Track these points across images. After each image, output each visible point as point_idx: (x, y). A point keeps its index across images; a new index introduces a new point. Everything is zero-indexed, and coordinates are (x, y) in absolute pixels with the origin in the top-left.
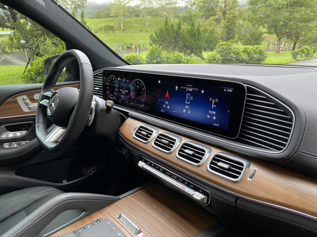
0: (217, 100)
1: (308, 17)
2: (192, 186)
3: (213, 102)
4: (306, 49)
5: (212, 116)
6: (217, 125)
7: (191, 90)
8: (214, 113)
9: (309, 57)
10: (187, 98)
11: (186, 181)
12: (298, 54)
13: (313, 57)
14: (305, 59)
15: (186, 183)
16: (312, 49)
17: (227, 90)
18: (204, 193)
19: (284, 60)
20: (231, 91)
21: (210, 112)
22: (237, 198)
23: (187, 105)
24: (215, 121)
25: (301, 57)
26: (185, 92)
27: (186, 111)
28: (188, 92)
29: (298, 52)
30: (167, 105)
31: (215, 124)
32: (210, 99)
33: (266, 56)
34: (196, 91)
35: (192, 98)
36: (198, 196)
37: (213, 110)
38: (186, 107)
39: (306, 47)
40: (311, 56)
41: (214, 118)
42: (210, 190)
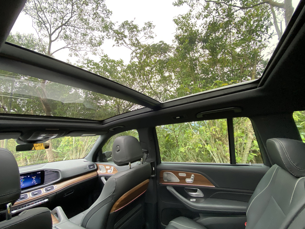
0: (35, 177)
2: (43, 200)
7: (23, 178)
10: (21, 181)
11: (40, 200)
17: (38, 173)
18: (47, 198)
20: (40, 173)
21: (33, 181)
22: (56, 192)
23: (22, 183)
28: (21, 179)
31: (36, 184)
32: (32, 177)
34: (26, 177)
35: (24, 180)
36: (46, 200)
41: (35, 182)
42: (49, 196)
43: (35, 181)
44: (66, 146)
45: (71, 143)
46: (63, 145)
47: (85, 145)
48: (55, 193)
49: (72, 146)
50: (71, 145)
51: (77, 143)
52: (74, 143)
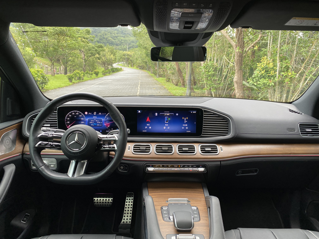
0: (187, 118)
1: (73, 46)
2: (195, 166)
3: (185, 119)
4: (77, 73)
5: (185, 127)
6: (189, 131)
7: (169, 114)
8: (187, 125)
9: (81, 80)
10: (166, 119)
11: (190, 165)
12: (73, 78)
13: (84, 80)
14: (79, 82)
15: (190, 166)
16: (82, 73)
17: (192, 112)
18: (203, 167)
19: (63, 83)
20: (195, 112)
21: (183, 125)
22: (220, 161)
23: (167, 124)
24: (188, 130)
25: (75, 80)
26: (163, 117)
27: (166, 128)
28: (166, 116)
29: (72, 75)
30: (148, 127)
31: (188, 131)
32: (183, 118)
33: (48, 80)
34: (173, 115)
35: (170, 119)
36: (201, 169)
37: (186, 124)
38: (166, 125)
39: (77, 71)
40: (82, 80)
41: (187, 128)
42: (207, 163)
43: (186, 126)
44: (264, 77)
45: (272, 73)
46: (259, 76)
47: (299, 81)
48: (219, 163)
49: (274, 78)
50: (272, 76)
51: (283, 73)
52: (277, 73)
